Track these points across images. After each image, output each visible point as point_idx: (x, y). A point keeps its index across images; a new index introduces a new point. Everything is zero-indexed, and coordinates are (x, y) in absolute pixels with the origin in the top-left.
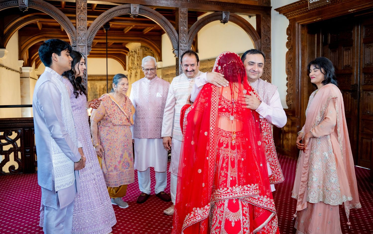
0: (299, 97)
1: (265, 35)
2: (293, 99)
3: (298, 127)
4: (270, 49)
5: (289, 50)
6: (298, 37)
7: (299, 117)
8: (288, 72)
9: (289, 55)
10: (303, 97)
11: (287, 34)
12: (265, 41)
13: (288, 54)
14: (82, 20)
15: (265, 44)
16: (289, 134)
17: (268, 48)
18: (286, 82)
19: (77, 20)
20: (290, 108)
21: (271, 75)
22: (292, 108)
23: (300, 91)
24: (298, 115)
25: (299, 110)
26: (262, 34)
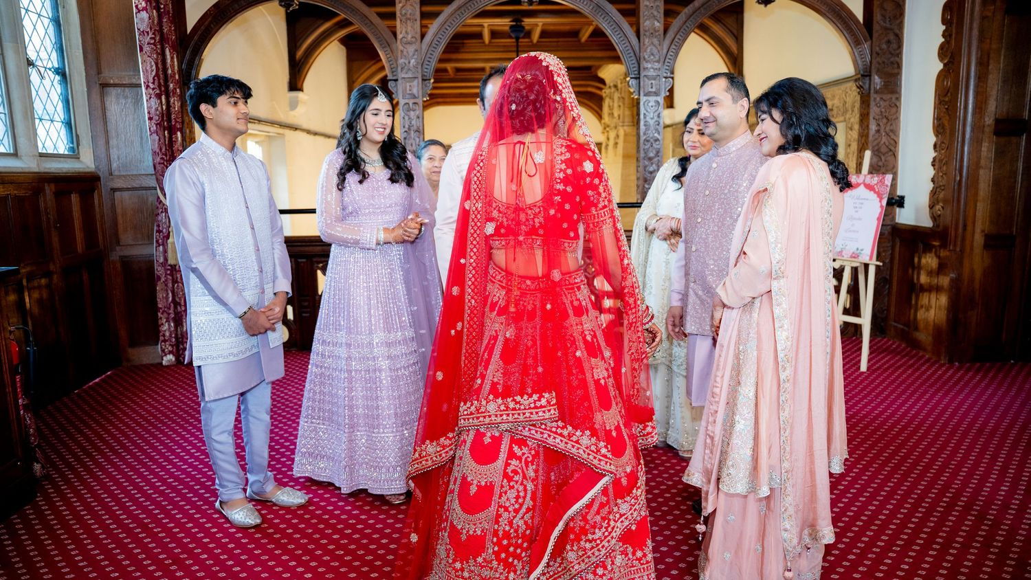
0: (963, 196)
1: (886, 29)
2: (945, 201)
3: (952, 275)
4: (899, 66)
5: (945, 65)
6: (971, 29)
7: (958, 249)
8: (939, 129)
9: (943, 81)
10: (976, 194)
11: (944, 21)
12: (884, 46)
13: (941, 77)
14: (409, 19)
15: (884, 54)
16: (932, 296)
17: (892, 63)
18: (933, 154)
19: (398, 20)
20: (938, 226)
21: (898, 136)
22: (941, 224)
23: (964, 180)
24: (955, 245)
25: (960, 230)
26: (876, 27)
